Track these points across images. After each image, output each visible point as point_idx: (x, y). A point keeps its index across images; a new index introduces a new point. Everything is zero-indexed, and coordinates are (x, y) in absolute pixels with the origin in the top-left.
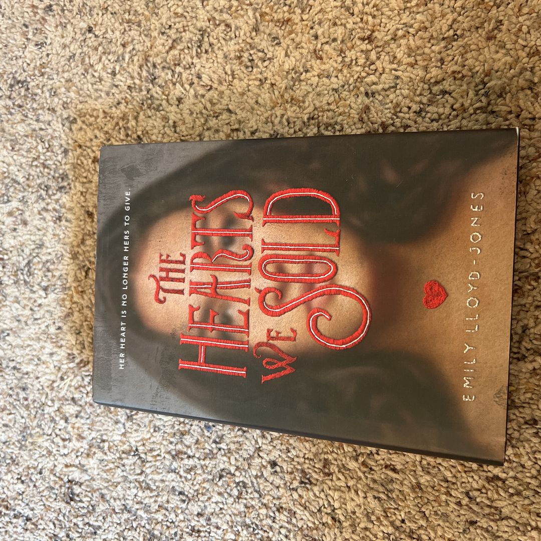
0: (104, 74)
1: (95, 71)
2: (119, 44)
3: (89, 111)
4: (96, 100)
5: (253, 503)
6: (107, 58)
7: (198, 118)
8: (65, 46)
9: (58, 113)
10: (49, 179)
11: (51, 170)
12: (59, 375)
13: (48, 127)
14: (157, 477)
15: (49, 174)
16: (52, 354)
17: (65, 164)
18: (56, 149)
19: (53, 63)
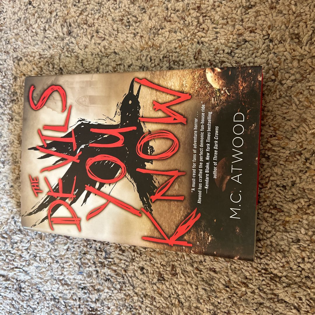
0: (39, 31)
1: (33, 29)
2: (47, 12)
3: (30, 53)
4: (34, 46)
5: (130, 292)
6: (40, 21)
7: (96, 57)
8: (14, 13)
9: (11, 55)
10: (5, 95)
11: (6, 89)
12: (12, 215)
13: (4, 63)
14: (72, 277)
15: (5, 92)
16: (7, 202)
17: (15, 86)
18: (10, 77)
19: (7, 23)
